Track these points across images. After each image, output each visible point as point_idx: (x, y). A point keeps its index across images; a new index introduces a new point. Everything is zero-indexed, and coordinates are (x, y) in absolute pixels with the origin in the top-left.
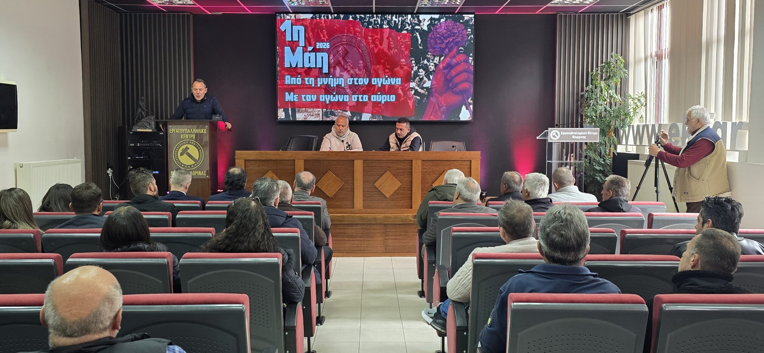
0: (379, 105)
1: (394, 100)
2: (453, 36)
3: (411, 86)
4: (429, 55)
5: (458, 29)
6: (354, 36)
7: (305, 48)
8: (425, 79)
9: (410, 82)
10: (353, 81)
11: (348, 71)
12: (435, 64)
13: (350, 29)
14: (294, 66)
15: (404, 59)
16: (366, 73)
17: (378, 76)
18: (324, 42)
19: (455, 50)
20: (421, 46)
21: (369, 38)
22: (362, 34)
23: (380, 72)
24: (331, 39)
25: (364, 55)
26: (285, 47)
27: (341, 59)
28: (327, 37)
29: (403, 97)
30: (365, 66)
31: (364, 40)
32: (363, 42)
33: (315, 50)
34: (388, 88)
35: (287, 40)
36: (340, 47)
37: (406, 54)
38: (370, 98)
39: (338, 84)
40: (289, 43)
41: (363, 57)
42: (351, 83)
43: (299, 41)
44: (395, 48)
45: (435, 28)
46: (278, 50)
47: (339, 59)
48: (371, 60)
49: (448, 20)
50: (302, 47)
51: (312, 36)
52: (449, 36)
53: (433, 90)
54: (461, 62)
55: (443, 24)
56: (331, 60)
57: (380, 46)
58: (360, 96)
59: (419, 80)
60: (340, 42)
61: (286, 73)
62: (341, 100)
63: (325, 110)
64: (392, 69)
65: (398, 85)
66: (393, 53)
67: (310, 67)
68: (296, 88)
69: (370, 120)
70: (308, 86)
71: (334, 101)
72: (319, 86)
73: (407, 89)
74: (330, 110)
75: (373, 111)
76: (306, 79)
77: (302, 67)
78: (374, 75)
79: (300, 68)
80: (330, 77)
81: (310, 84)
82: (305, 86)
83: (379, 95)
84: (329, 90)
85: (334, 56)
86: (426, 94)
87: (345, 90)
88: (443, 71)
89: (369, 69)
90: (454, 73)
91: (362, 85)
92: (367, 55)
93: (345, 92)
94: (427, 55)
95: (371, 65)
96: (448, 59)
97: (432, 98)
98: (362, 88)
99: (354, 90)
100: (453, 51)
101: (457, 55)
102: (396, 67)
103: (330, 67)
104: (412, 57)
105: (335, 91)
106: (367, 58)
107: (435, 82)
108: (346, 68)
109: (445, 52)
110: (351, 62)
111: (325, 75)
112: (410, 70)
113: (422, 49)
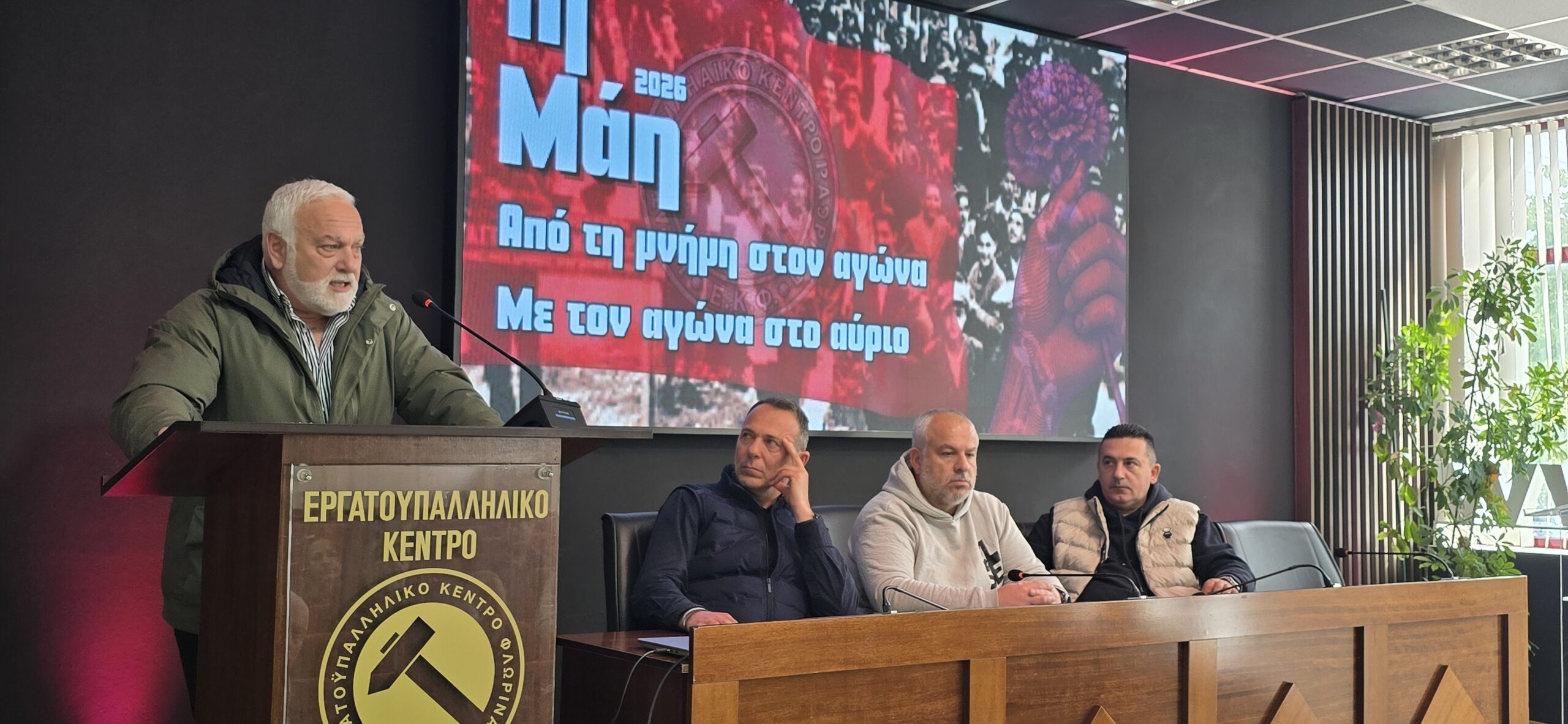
0: (857, 366)
1: (904, 349)
2: (1075, 121)
3: (957, 297)
4: (1007, 181)
5: (1085, 98)
6: (777, 65)
7: (586, 86)
8: (998, 272)
9: (954, 278)
10: (770, 256)
11: (755, 214)
12: (1025, 216)
13: (762, 30)
14: (539, 161)
15: (938, 186)
16: (816, 229)
17: (853, 247)
18: (668, 72)
19: (1078, 174)
20: (985, 144)
21: (829, 83)
22: (801, 62)
23: (863, 229)
24: (694, 60)
25: (809, 150)
26: (504, 68)
27: (726, 155)
28: (676, 50)
29: (934, 337)
30: (812, 196)
31: (810, 89)
32: (806, 94)
33: (627, 101)
34: (886, 298)
35: (510, 34)
36: (724, 102)
37: (942, 168)
38: (825, 336)
39: (714, 264)
40: (519, 52)
41: (804, 157)
42: (762, 267)
43: (561, 47)
44: (909, 136)
45: (1025, 82)
46: (469, 77)
47: (720, 155)
49: (1061, 61)
50: (576, 80)
51: (619, 35)
52: (1063, 122)
53: (1021, 317)
54: (1095, 222)
55: (1046, 70)
56: (692, 154)
57: (860, 121)
58: (794, 324)
59: (981, 276)
60: (723, 82)
61: (503, 193)
62: (724, 338)
63: (661, 378)
64: (898, 223)
65: (919, 286)
66: (904, 156)
67: (607, 174)
68: (545, 270)
69: (827, 428)
70: (597, 264)
71: (699, 339)
72: (640, 266)
73: (943, 307)
74: (682, 381)
75: (835, 390)
76: (590, 230)
77: (574, 170)
78: (841, 242)
79: (563, 176)
80: (685, 233)
81: (607, 253)
82: (583, 264)
83: (856, 323)
84: (682, 289)
85: (703, 139)
86: (1003, 332)
87: (739, 296)
88: (1048, 248)
89: (826, 211)
90: (1077, 260)
91: (802, 278)
92: (819, 154)
93: (739, 304)
94: (1004, 181)
95: (832, 195)
96: (1061, 203)
97: (1016, 348)
98: (800, 292)
99: (772, 296)
100: (1072, 177)
101: (1084, 192)
102: (915, 214)
103: (688, 189)
104: (959, 184)
105: (703, 295)
106: (818, 166)
107: (1025, 288)
108: (747, 199)
109: (1052, 176)
110: (764, 173)
111: (666, 220)
112: (954, 232)
113: (990, 157)
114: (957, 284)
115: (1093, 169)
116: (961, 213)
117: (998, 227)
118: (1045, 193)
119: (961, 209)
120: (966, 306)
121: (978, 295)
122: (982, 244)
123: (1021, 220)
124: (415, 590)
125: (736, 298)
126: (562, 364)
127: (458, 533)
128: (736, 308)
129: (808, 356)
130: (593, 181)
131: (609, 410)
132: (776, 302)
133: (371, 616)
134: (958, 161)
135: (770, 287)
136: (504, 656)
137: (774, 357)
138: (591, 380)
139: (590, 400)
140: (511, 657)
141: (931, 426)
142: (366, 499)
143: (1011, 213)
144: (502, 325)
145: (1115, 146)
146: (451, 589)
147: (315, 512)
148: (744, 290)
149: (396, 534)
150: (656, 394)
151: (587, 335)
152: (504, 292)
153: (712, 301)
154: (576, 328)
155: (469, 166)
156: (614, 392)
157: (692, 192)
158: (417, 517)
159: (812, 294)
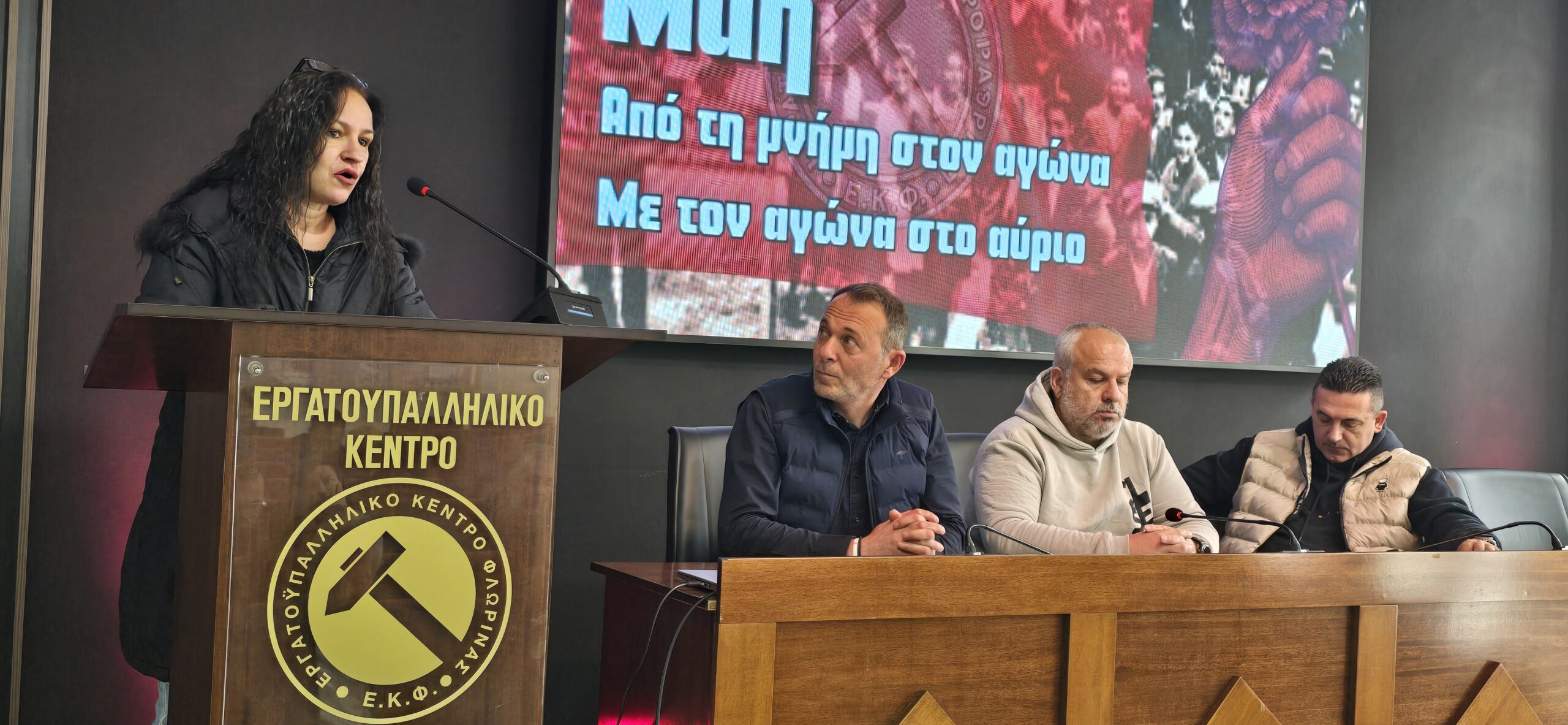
0: (1021, 277)
1: (1079, 259)
3: (1147, 198)
4: (1214, 64)
8: (1200, 171)
9: (1143, 177)
10: (918, 148)
11: (900, 100)
12: (1235, 105)
14: (648, 39)
15: (1127, 69)
16: (975, 118)
17: (1020, 139)
19: (1305, 56)
20: (1188, 20)
23: (1032, 119)
25: (969, 27)
29: (1116, 245)
30: (970, 81)
34: (1058, 200)
37: (1132, 48)
38: (982, 242)
39: (849, 156)
41: (962, 35)
42: (908, 161)
44: (1092, 11)
47: (861, 35)
48: (994, 57)
53: (1227, 225)
54: (1324, 114)
56: (827, 31)
58: (944, 228)
59: (1177, 175)
61: (606, 74)
62: (860, 241)
63: (784, 286)
64: (1075, 112)
65: (1099, 186)
66: (1085, 33)
67: (726, 53)
68: (654, 161)
69: (981, 347)
70: (716, 156)
71: (830, 242)
72: (763, 158)
73: (1129, 210)
74: (808, 289)
75: (992, 304)
76: (706, 117)
77: (687, 48)
78: (1005, 131)
79: (676, 56)
80: (816, 122)
81: (724, 142)
82: (698, 155)
83: (1021, 228)
84: (811, 186)
85: (841, 12)
86: (1205, 241)
87: (879, 194)
88: (1263, 144)
89: (986, 98)
90: (1300, 157)
91: (955, 175)
92: (981, 31)
93: (878, 203)
94: (1210, 63)
95: (995, 79)
96: (1281, 91)
97: (1219, 260)
98: (953, 191)
99: (918, 194)
100: (1298, 58)
101: (1312, 78)
102: (1095, 102)
103: (822, 71)
104: (1153, 66)
105: (836, 192)
106: (979, 45)
107: (1233, 190)
108: (891, 83)
109: (1272, 59)
110: (913, 52)
111: (794, 107)
112: (1145, 123)
113: (1193, 35)
114: (1147, 185)
115: (1324, 51)
116: (1155, 101)
117: (1202, 119)
118: (1261, 78)
119: (1154, 96)
120: (1158, 210)
121: (1174, 198)
122: (1180, 138)
123: (1230, 110)
124: (382, 501)
125: (875, 197)
126: (671, 267)
127: (434, 440)
128: (874, 208)
129: (961, 265)
130: (709, 61)
131: (724, 319)
132: (923, 201)
133: (329, 528)
134: (1152, 40)
135: (916, 184)
136: (488, 580)
137: (919, 265)
138: (703, 283)
139: (702, 307)
140: (496, 582)
141: (1079, 344)
142: (325, 397)
143: (1218, 102)
144: (602, 221)
145: (1353, 23)
146: (425, 503)
147: (267, 409)
148: (885, 188)
149: (360, 438)
150: (778, 304)
151: (700, 236)
152: (605, 186)
153: (847, 199)
154: (687, 227)
155: (569, 44)
156: (729, 301)
157: (824, 74)
158: (386, 419)
159: (967, 194)
